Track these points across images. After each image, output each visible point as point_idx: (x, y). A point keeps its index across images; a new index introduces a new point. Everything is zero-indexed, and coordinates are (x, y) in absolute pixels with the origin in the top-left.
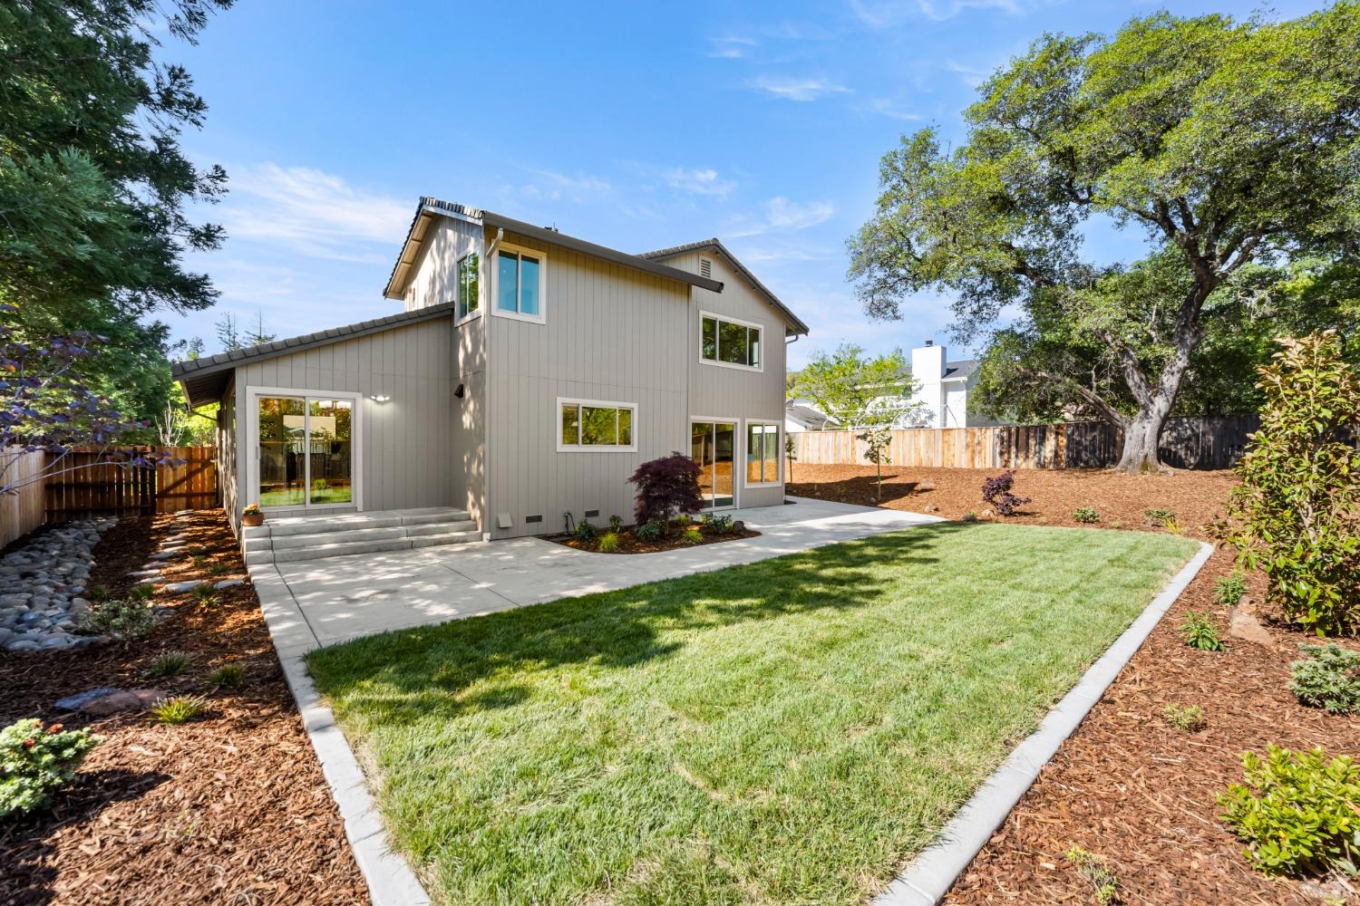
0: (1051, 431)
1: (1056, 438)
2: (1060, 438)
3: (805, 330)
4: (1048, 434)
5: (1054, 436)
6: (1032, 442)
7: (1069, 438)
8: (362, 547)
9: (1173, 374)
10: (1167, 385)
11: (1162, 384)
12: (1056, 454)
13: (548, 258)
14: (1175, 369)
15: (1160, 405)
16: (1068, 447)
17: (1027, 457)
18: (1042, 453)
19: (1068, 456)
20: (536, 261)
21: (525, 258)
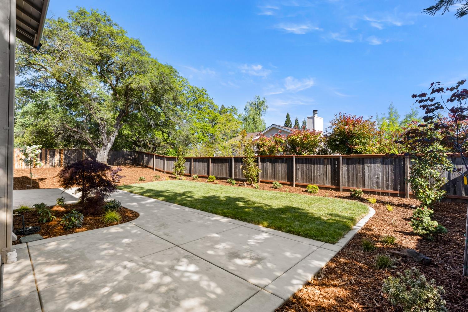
0: (57, 152)
1: (60, 155)
2: (62, 155)
4: (56, 153)
5: (59, 154)
6: (49, 156)
7: (66, 155)
9: (114, 137)
10: (112, 140)
11: (111, 139)
12: (60, 161)
14: (114, 135)
15: (110, 146)
16: (65, 159)
17: (46, 163)
18: (54, 161)
19: (65, 162)
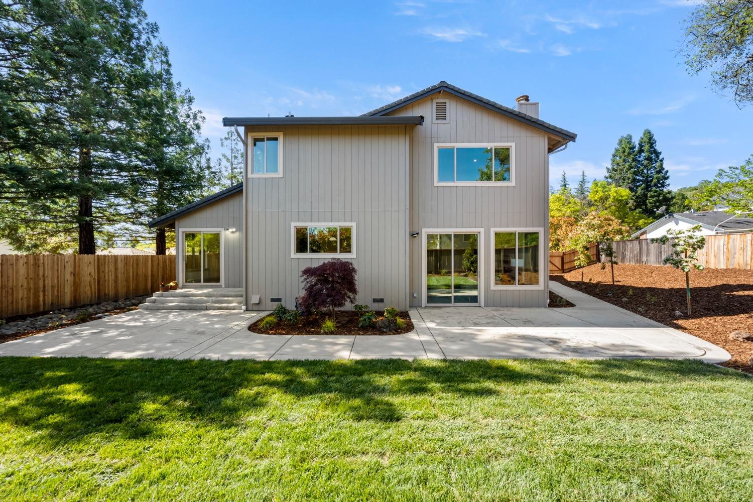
3: (572, 137)
8: (183, 306)
13: (285, 135)
20: (276, 139)
21: (269, 139)
